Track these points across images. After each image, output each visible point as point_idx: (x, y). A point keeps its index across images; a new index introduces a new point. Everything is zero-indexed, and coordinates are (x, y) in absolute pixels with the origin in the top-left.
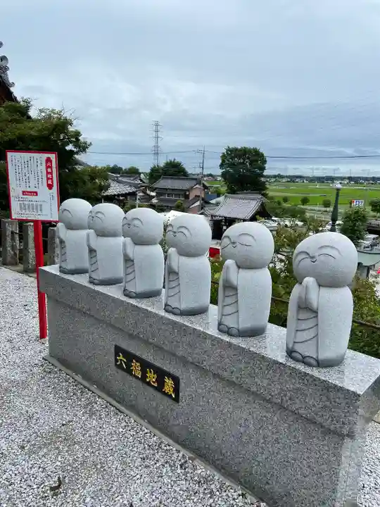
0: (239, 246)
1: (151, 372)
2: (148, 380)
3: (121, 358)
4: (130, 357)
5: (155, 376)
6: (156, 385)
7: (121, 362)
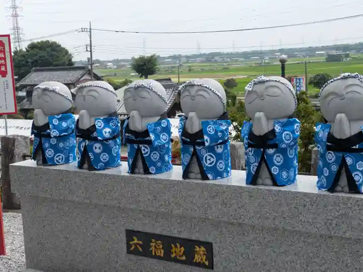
0: (267, 98)
1: (176, 247)
2: (173, 256)
3: (136, 241)
4: (147, 238)
5: (183, 249)
6: (184, 258)
7: (136, 247)
